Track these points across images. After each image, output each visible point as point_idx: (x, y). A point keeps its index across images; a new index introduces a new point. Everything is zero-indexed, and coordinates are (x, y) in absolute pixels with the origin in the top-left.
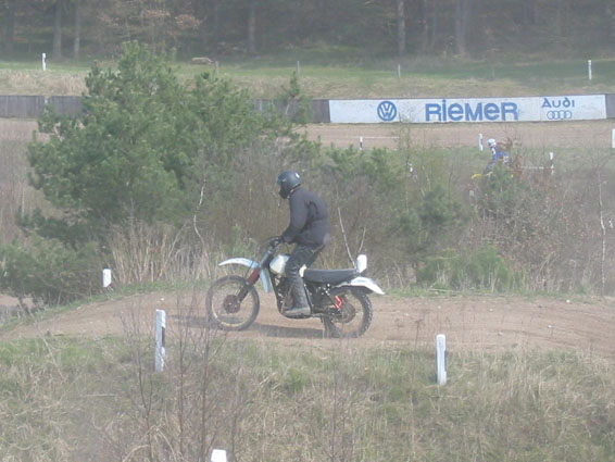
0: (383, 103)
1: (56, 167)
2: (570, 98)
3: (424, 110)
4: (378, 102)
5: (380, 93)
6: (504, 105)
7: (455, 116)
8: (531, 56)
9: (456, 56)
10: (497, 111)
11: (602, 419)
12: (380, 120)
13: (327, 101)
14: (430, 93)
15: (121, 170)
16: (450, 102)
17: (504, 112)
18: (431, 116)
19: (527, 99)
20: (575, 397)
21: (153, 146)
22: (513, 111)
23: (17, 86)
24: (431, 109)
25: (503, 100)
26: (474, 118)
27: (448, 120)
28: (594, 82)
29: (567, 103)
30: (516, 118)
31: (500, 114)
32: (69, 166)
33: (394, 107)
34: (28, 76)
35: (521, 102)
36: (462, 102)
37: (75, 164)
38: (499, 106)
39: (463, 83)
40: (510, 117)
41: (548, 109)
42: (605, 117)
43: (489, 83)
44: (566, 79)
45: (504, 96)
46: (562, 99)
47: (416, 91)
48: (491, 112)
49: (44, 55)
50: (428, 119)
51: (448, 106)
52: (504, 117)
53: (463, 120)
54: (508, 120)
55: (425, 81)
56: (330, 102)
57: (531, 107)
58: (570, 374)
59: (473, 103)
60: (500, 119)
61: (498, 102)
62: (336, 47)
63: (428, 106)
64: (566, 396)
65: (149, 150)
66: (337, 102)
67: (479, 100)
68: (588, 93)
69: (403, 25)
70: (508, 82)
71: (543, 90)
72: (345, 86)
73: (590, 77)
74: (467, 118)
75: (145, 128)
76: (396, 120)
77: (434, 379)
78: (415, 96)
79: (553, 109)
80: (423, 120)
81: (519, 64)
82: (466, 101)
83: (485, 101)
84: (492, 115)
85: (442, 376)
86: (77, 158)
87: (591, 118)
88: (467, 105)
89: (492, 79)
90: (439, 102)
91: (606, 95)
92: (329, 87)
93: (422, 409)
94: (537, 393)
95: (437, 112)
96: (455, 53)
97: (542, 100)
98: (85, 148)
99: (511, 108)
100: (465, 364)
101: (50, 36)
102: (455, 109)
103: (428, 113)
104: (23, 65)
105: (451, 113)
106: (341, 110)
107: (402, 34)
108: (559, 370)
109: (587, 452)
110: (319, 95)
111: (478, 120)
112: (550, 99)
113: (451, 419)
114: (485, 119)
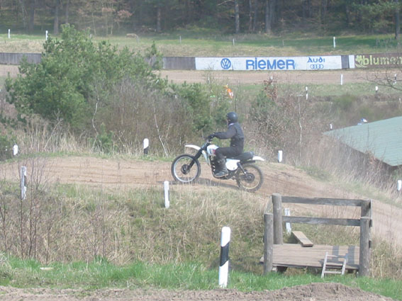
0: (224, 59)
1: (20, 92)
2: (323, 58)
3: (245, 64)
4: (221, 59)
5: (223, 53)
6: (287, 61)
7: (262, 66)
8: (306, 34)
9: (266, 34)
10: (284, 64)
11: (248, 227)
12: (222, 69)
13: (194, 58)
14: (249, 54)
15: (53, 94)
16: (259, 59)
17: (288, 64)
18: (249, 66)
19: (300, 58)
20: (235, 215)
21: (71, 80)
22: (293, 64)
23: (32, 49)
24: (249, 63)
25: (287, 58)
26: (272, 68)
27: (258, 69)
28: (337, 49)
29: (321, 60)
30: (294, 68)
31: (285, 66)
32: (27, 91)
33: (229, 61)
34: (38, 43)
35: (297, 59)
36: (265, 59)
37: (30, 90)
38: (285, 61)
39: (268, 49)
40: (290, 67)
41: (311, 63)
42: (341, 68)
43: (281, 49)
44: (322, 47)
45: (288, 56)
46: (318, 58)
47: (242, 53)
48: (281, 65)
49: (47, 32)
50: (247, 68)
51: (258, 61)
52: (287, 68)
53: (266, 69)
54: (289, 69)
55: (247, 47)
56: (196, 59)
57: (302, 62)
58: (234, 204)
59: (271, 60)
60: (285, 69)
61: (284, 59)
62: (203, 29)
63: (247, 61)
64: (230, 215)
65: (68, 83)
66: (199, 58)
67: (275, 58)
68: (333, 55)
69: (238, 17)
70: (290, 48)
71: (308, 53)
72: (204, 50)
73: (335, 46)
74: (268, 68)
75: (67, 71)
76: (230, 69)
77: (163, 205)
78: (241, 55)
79: (313, 63)
80: (245, 68)
81: (298, 39)
82: (267, 58)
83: (278, 59)
84: (281, 66)
85: (167, 204)
86: (31, 87)
87: (333, 68)
88: (268, 61)
89: (282, 46)
90: (254, 59)
91: (342, 56)
92: (196, 50)
93: (155, 221)
94: (215, 214)
95: (252, 65)
96: (265, 32)
97: (308, 58)
98: (35, 81)
99: (291, 62)
100: (181, 197)
101: (53, 22)
102: (262, 63)
103: (247, 65)
104: (36, 37)
105: (259, 65)
106: (202, 63)
107: (238, 22)
108: (229, 201)
109: (239, 245)
110: (191, 54)
111: (274, 69)
112: (312, 58)
113: (170, 227)
114: (277, 69)
